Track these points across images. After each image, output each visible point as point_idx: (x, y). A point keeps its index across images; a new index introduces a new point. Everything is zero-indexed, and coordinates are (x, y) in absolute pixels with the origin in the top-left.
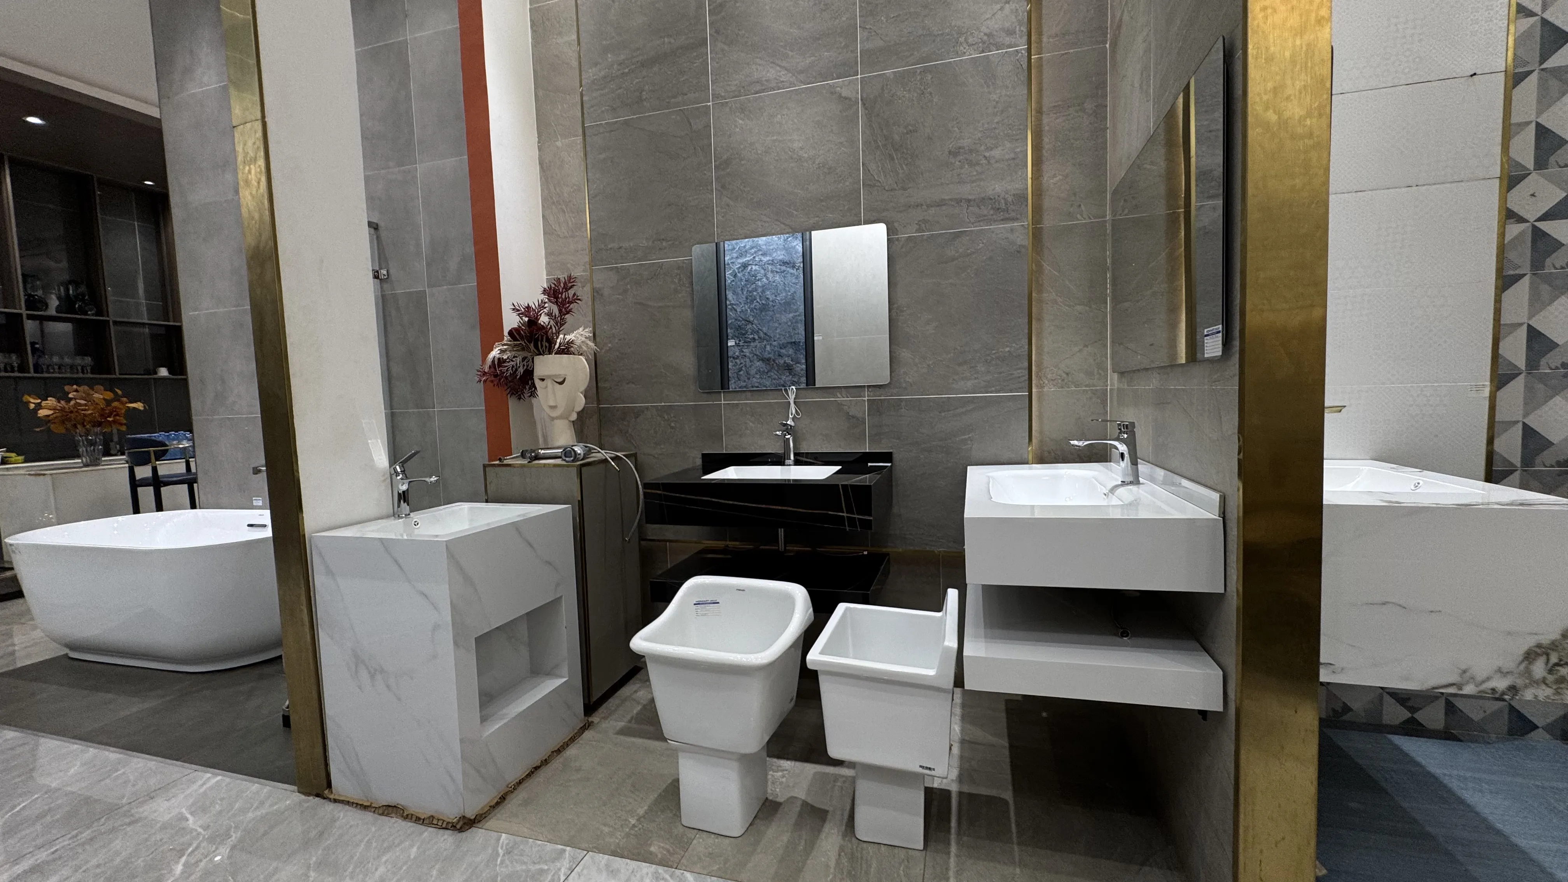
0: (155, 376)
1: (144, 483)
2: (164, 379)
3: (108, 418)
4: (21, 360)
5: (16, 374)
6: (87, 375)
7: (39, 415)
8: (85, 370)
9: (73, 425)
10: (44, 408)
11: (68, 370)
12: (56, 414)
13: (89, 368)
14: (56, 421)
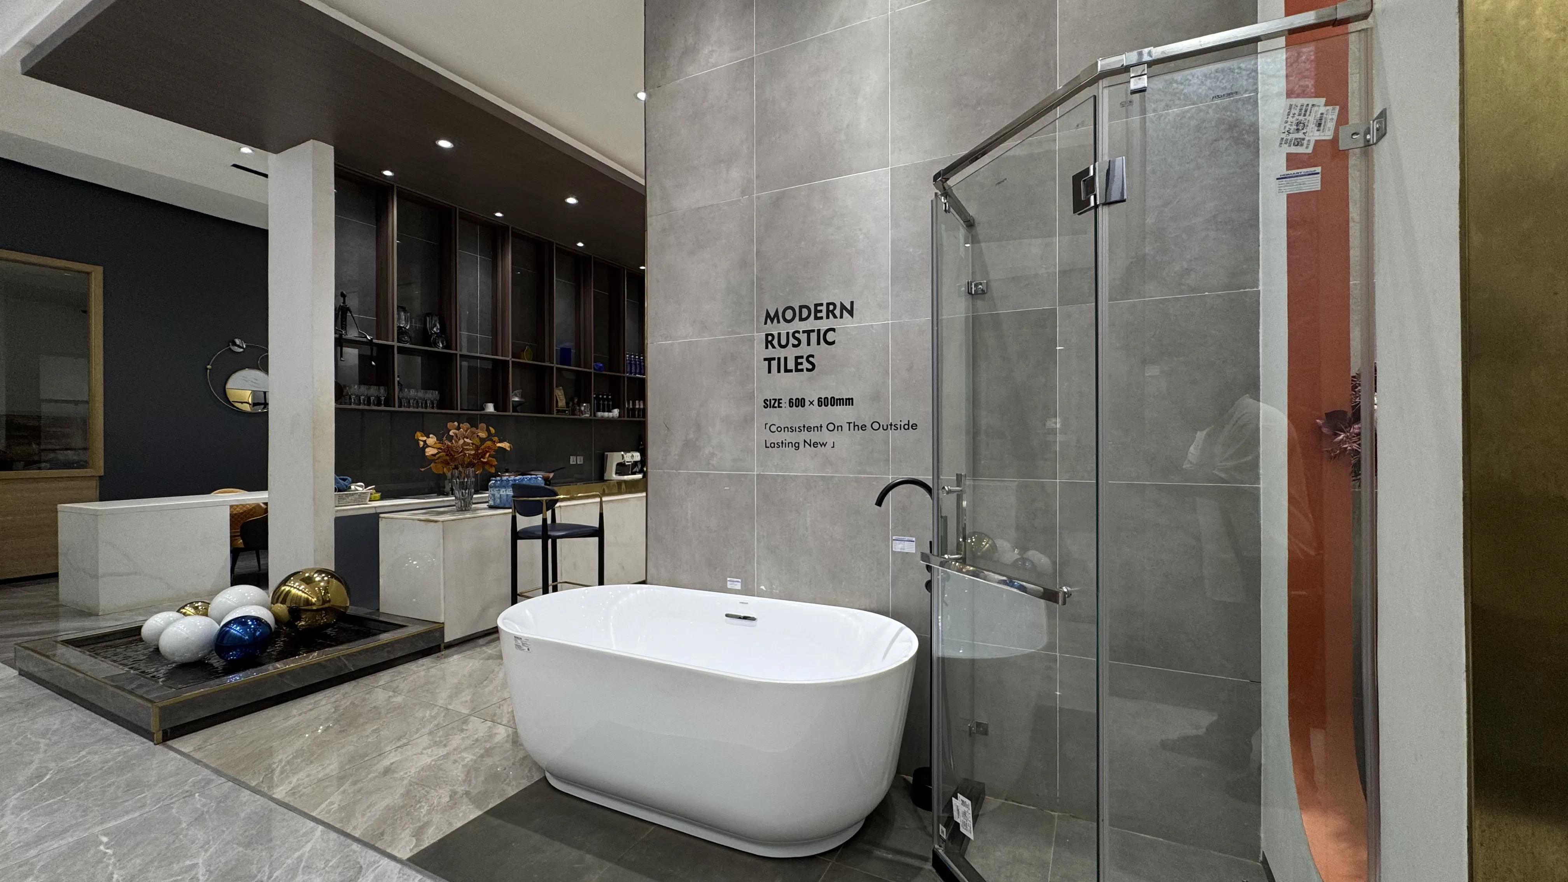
0: (482, 412)
1: (528, 534)
2: (490, 415)
3: (482, 459)
4: (388, 393)
5: (382, 408)
6: (435, 410)
7: (427, 454)
8: (433, 404)
9: (455, 465)
10: (430, 446)
11: (420, 405)
12: (441, 454)
13: (435, 402)
14: (439, 460)
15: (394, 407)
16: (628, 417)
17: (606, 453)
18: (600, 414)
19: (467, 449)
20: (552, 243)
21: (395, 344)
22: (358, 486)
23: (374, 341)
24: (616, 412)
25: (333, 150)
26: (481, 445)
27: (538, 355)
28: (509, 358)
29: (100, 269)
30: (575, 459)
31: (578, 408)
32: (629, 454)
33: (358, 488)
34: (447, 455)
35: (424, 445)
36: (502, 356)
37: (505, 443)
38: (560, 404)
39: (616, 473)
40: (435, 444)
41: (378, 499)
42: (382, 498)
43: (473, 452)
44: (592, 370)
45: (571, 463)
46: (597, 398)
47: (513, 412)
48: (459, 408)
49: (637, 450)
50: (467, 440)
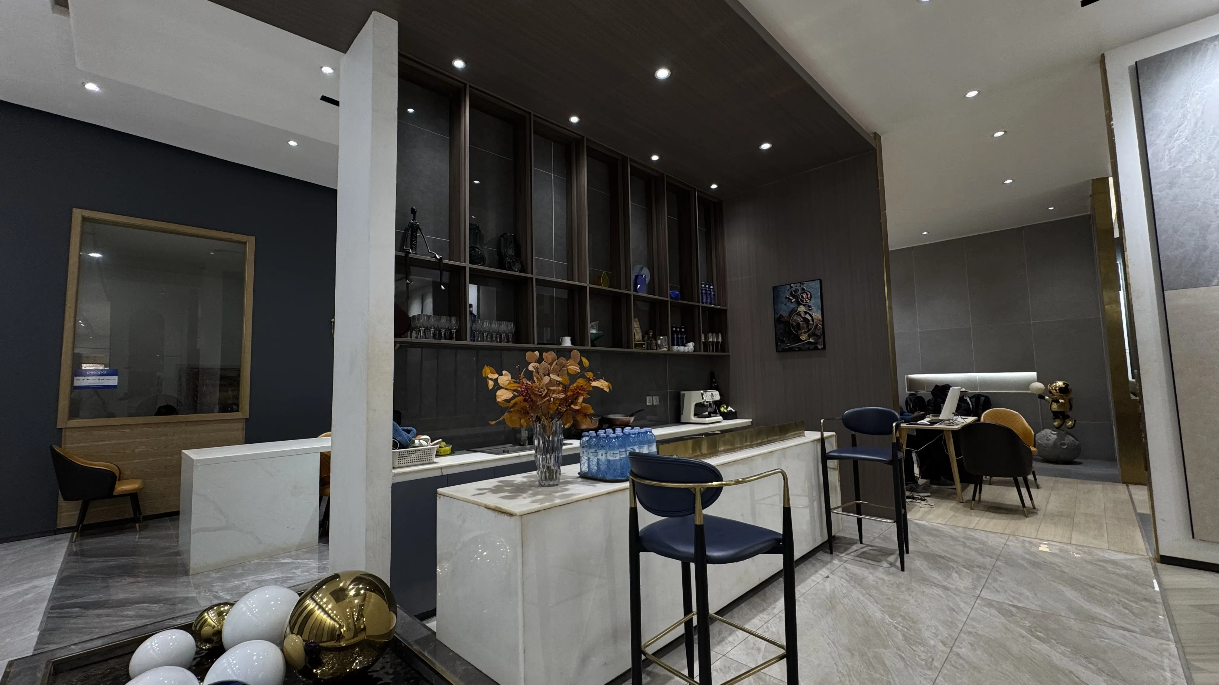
0: (560, 346)
3: (572, 406)
4: (460, 325)
5: (454, 342)
6: (511, 345)
7: (498, 400)
8: (508, 339)
9: (537, 417)
10: (502, 388)
11: (494, 339)
12: (517, 399)
13: (510, 335)
14: (515, 409)
15: (466, 340)
16: (705, 350)
17: (683, 392)
18: (675, 348)
19: (554, 390)
20: (627, 157)
21: (468, 265)
22: (422, 439)
23: (444, 261)
24: (691, 346)
25: (397, 25)
26: (570, 385)
27: (614, 281)
28: (587, 284)
29: (253, 239)
30: (651, 400)
31: (654, 341)
32: (709, 393)
33: (422, 441)
34: (525, 400)
35: (494, 386)
36: (579, 282)
37: (602, 381)
38: (637, 337)
39: (695, 415)
40: (509, 383)
41: (448, 453)
42: (453, 453)
43: (562, 396)
44: (669, 299)
45: (648, 404)
46: (673, 332)
47: (592, 346)
48: (536, 343)
49: (716, 388)
50: (553, 377)
